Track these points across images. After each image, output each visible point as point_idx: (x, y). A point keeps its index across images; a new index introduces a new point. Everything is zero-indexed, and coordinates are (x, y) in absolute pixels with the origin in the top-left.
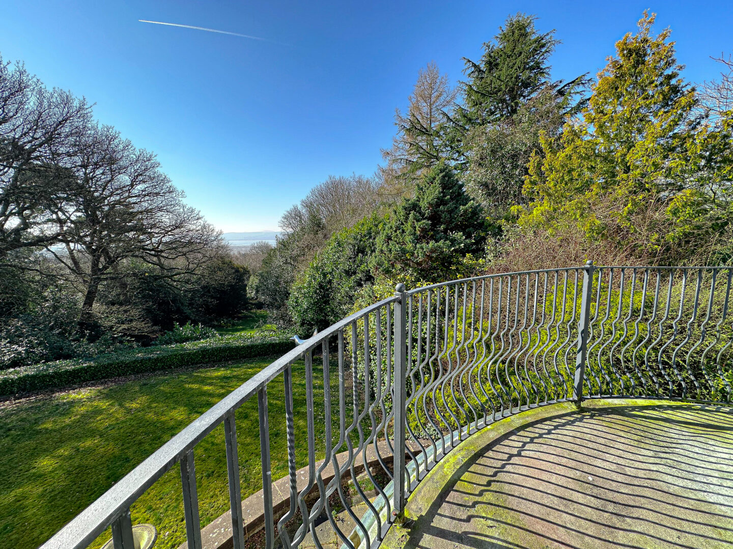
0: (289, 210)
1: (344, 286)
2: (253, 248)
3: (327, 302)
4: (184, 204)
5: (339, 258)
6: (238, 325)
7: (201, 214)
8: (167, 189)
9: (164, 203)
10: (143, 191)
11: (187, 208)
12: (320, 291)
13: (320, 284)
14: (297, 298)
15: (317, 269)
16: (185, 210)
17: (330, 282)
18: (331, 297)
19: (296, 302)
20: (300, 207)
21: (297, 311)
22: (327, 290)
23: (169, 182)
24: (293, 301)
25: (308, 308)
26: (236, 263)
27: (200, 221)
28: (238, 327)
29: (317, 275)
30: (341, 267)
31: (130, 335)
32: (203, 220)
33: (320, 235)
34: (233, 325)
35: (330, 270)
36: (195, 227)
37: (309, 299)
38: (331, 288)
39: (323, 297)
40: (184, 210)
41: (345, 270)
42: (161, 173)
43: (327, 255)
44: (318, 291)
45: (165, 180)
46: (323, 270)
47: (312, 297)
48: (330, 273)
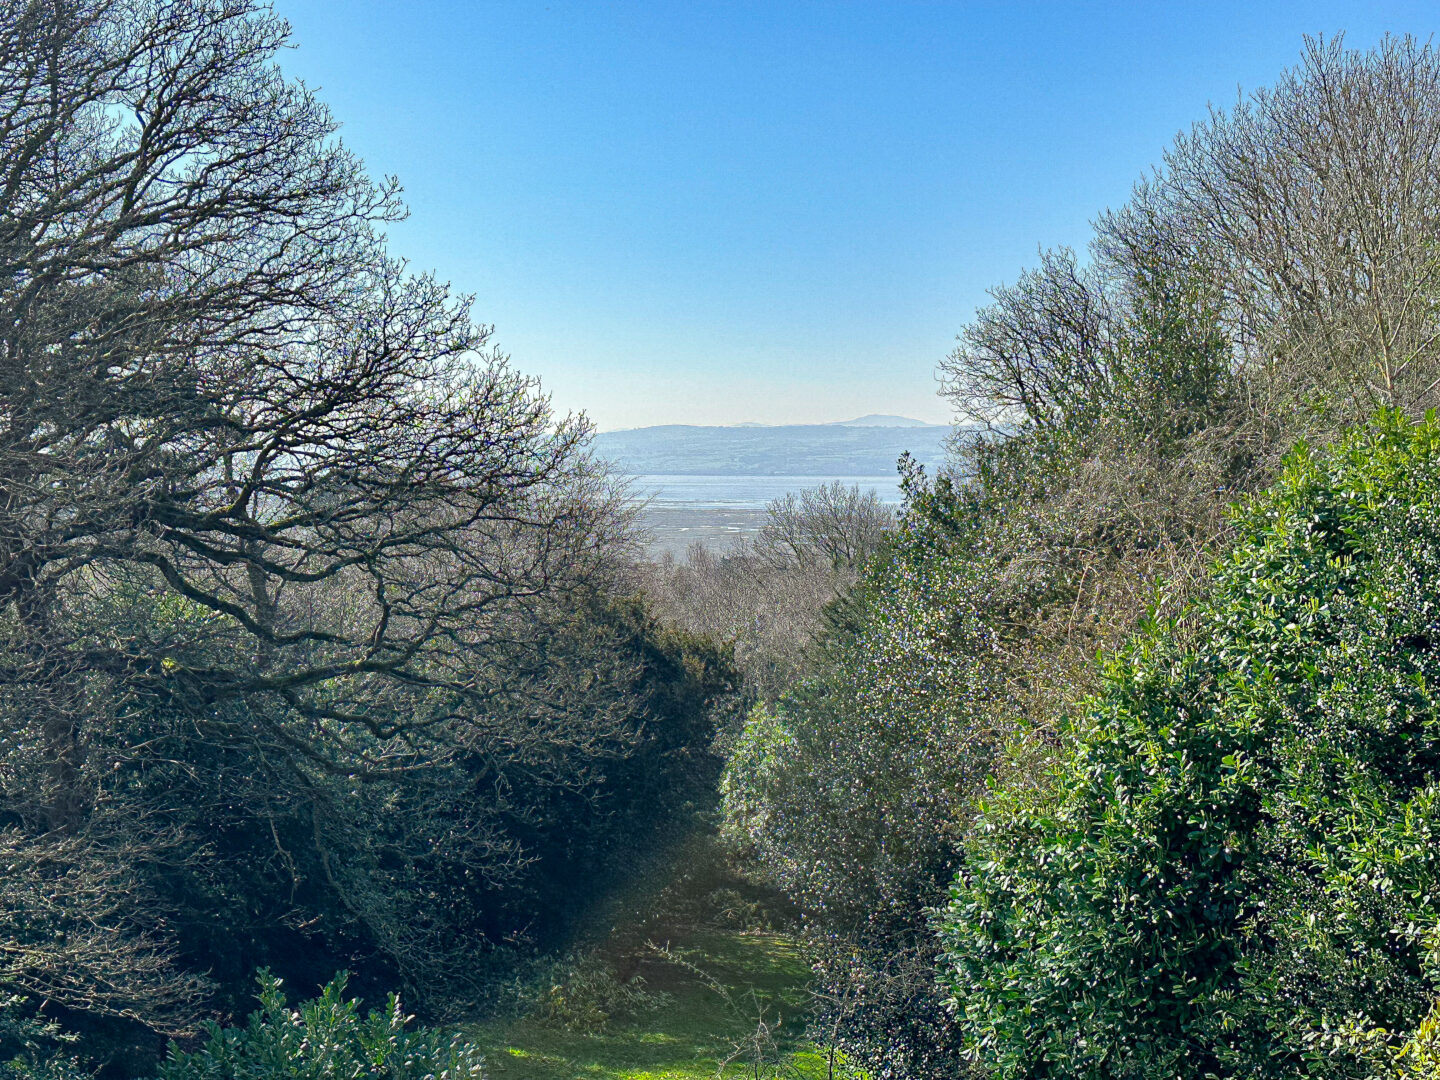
0: (1011, 285)
1: (1358, 854)
2: (783, 524)
3: (1212, 964)
4: (393, 254)
5: (1325, 635)
6: (647, 1022)
7: (477, 320)
8: (316, 174)
9: (292, 254)
10: (195, 186)
11: (405, 279)
12: (1168, 871)
13: (1167, 816)
14: (1000, 900)
15: (1151, 702)
16: (398, 290)
17: (1246, 812)
18: (1249, 928)
19: (997, 932)
20: (1085, 263)
21: (995, 994)
22: (1226, 868)
23: (324, 129)
24: (974, 919)
25: (1075, 988)
26: (666, 620)
27: (465, 356)
28: (646, 1038)
29: (1152, 751)
30: (1335, 702)
31: (55, 1011)
32: (487, 349)
33: (1201, 459)
34: (619, 1017)
35: (1249, 720)
36: (440, 394)
37: (1084, 917)
38: (1251, 855)
39: (1192, 916)
40: (388, 292)
41: (1369, 732)
42: (289, 82)
43: (1234, 605)
44: (1152, 870)
45: (306, 121)
46: (1195, 718)
47: (1103, 908)
48: (1253, 744)
